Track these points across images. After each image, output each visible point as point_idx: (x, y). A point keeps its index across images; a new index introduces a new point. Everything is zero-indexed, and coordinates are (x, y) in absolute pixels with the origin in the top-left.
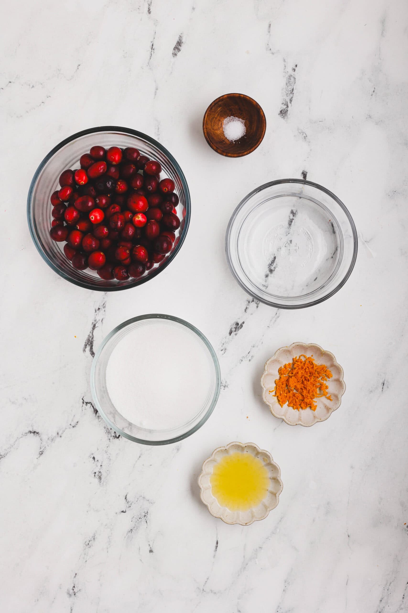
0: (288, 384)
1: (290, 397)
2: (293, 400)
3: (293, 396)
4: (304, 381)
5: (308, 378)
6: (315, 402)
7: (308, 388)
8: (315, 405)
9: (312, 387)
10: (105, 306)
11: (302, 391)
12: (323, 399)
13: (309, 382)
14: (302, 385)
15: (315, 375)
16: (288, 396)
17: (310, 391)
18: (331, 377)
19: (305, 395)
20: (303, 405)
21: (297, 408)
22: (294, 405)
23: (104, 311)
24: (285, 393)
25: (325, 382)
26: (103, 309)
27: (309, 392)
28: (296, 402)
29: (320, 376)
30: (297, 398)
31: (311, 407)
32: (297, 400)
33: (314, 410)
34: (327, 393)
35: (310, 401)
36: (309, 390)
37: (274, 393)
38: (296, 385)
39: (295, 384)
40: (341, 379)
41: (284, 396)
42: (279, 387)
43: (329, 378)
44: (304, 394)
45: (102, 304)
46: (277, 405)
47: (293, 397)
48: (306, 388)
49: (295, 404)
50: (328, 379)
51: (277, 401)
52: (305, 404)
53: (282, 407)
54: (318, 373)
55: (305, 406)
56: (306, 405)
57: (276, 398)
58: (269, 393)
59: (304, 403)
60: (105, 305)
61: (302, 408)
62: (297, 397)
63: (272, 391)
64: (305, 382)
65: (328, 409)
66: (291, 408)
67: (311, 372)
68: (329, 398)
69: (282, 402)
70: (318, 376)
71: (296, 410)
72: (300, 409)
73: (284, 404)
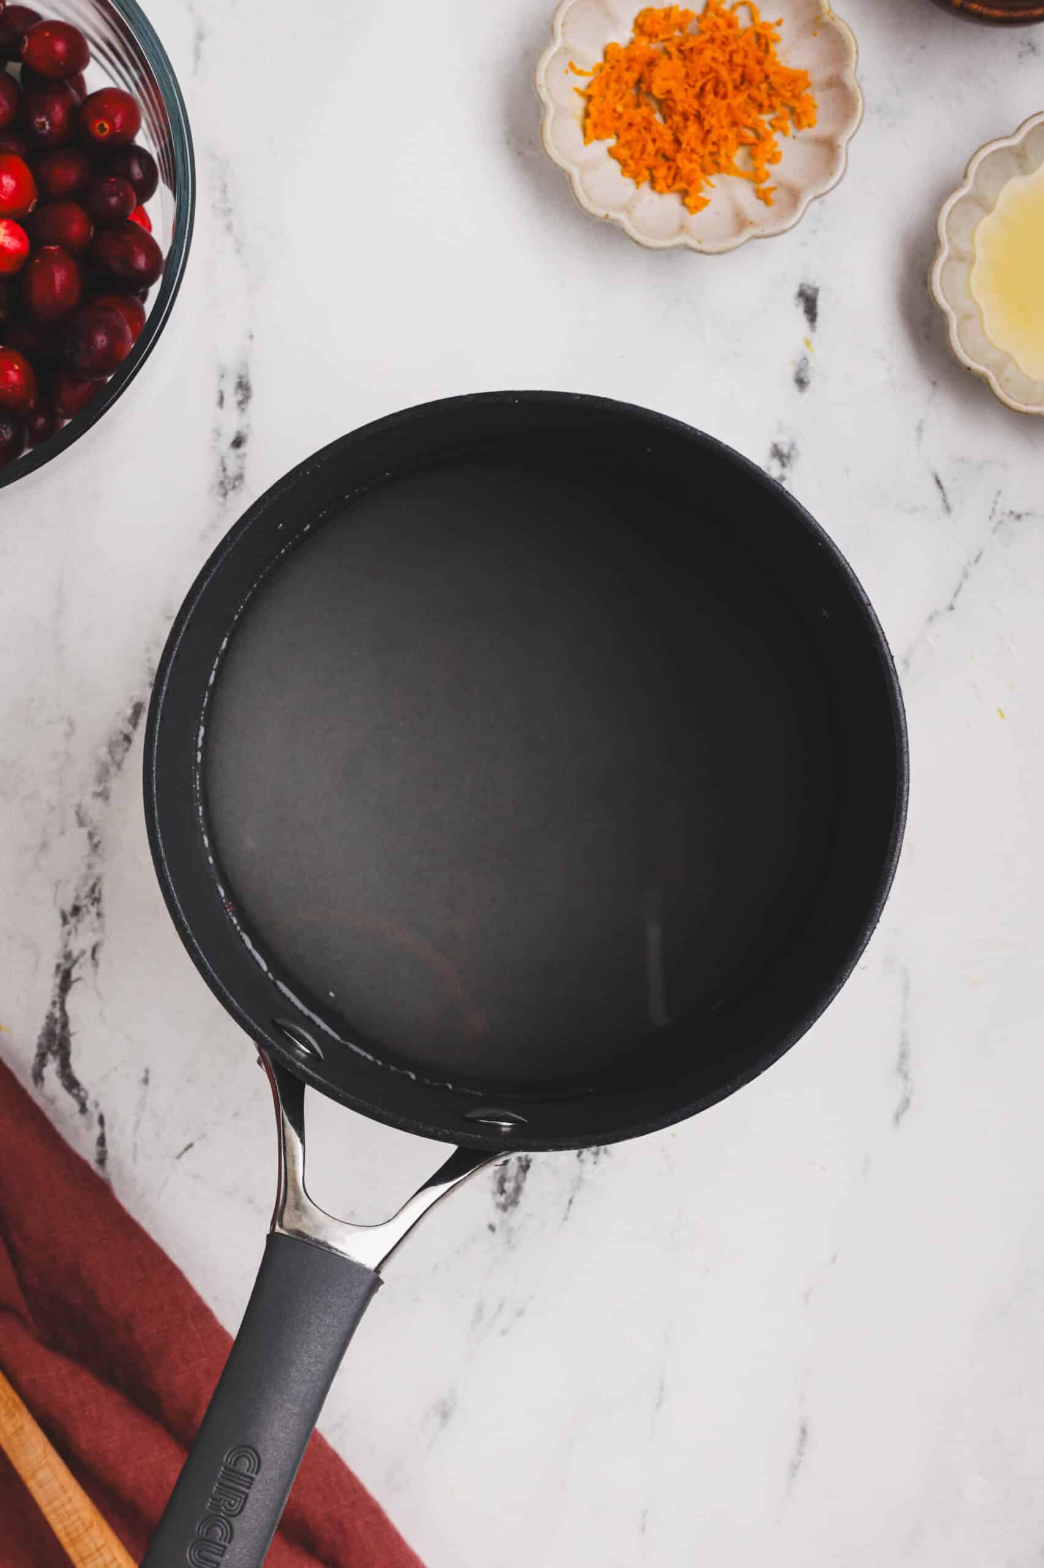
0: (647, 74)
1: (630, 125)
2: (637, 141)
3: (645, 129)
4: (709, 92)
5: (730, 87)
6: (708, 183)
7: (710, 121)
8: (701, 194)
9: (726, 122)
10: (96, 895)
11: (681, 125)
12: (743, 192)
13: (725, 102)
14: (696, 105)
15: (754, 92)
16: (625, 120)
17: (713, 137)
18: (810, 126)
19: (688, 144)
20: (661, 173)
21: (636, 176)
22: (632, 157)
23: (99, 915)
24: (622, 102)
25: (777, 136)
26: (93, 910)
27: (704, 142)
28: (643, 152)
29: (772, 108)
30: (654, 141)
31: (684, 194)
32: (651, 148)
33: (694, 209)
34: (768, 175)
35: (693, 171)
36: (709, 132)
37: (582, 82)
38: (673, 90)
39: (672, 84)
40: (842, 141)
41: (614, 110)
42: (609, 70)
43: (798, 125)
44: (684, 139)
45: (87, 888)
46: (573, 127)
47: (643, 131)
48: (699, 118)
49: (637, 155)
50: (792, 131)
51: (579, 112)
52: (672, 172)
53: (586, 143)
54: (771, 92)
55: (670, 181)
56: (674, 179)
57: (579, 103)
58: (568, 68)
59: (669, 168)
60: (97, 890)
61: (653, 182)
62: (656, 136)
63: (580, 73)
64: (711, 96)
65: (742, 222)
66: (614, 167)
67: (747, 70)
68: (764, 197)
69: (595, 126)
70: (766, 103)
71: (628, 182)
72: (645, 187)
73: (599, 138)
